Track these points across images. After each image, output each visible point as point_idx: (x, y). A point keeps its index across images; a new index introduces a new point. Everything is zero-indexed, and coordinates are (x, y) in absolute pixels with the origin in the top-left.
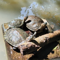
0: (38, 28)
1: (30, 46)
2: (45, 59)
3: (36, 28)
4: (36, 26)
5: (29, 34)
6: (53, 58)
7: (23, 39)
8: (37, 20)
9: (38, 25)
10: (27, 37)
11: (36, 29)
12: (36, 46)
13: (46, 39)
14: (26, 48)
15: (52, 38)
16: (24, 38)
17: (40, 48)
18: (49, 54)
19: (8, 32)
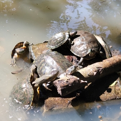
0: (87, 52)
1: (72, 81)
2: (96, 101)
3: (84, 52)
4: (83, 49)
5: (72, 61)
6: (108, 100)
7: (62, 71)
8: (86, 40)
9: (87, 48)
10: (69, 67)
11: (83, 54)
12: (82, 81)
13: (98, 70)
14: (66, 84)
15: (107, 68)
16: (63, 69)
17: (89, 84)
18: (103, 93)
19: (39, 61)
